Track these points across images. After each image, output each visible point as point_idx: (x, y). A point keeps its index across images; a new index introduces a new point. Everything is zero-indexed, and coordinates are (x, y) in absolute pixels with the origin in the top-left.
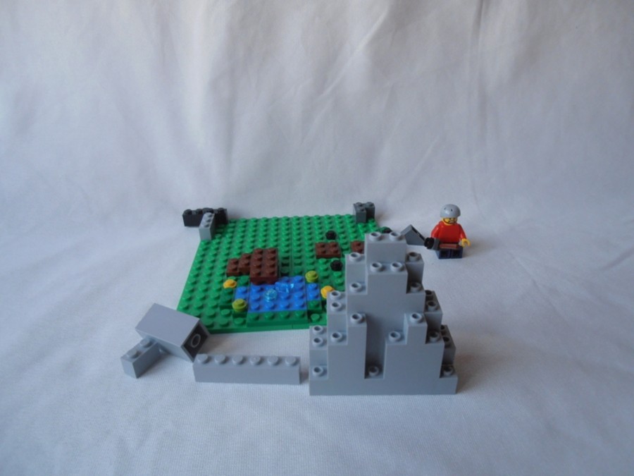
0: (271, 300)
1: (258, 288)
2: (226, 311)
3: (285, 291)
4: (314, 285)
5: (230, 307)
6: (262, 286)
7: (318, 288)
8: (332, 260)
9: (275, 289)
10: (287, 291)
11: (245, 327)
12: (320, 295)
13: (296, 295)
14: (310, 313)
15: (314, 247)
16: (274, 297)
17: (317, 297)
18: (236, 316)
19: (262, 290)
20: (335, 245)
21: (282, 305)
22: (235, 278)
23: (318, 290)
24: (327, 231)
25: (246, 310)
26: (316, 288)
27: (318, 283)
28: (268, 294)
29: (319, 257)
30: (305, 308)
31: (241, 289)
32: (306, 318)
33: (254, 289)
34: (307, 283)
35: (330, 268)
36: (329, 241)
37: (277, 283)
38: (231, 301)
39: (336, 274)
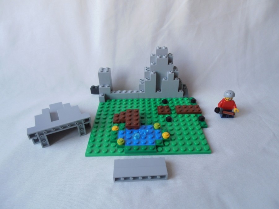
0: (137, 139)
1: (130, 131)
2: (114, 144)
3: (144, 133)
4: (158, 131)
5: (116, 142)
6: (132, 130)
7: (161, 132)
8: (167, 116)
9: (138, 133)
10: (145, 133)
11: (124, 153)
12: (162, 137)
13: (150, 137)
14: (157, 147)
15: (157, 107)
16: (139, 138)
17: (160, 138)
18: (119, 147)
19: (132, 132)
20: (168, 107)
21: (142, 142)
22: (117, 124)
23: (160, 134)
24: (163, 99)
25: (124, 144)
26: (159, 133)
27: (161, 129)
28: (135, 136)
29: (159, 114)
30: (155, 144)
31: (121, 132)
32: (155, 150)
33: (128, 132)
34: (154, 129)
35: (166, 120)
36: (164, 105)
37: (139, 129)
38: (116, 138)
39: (169, 124)
